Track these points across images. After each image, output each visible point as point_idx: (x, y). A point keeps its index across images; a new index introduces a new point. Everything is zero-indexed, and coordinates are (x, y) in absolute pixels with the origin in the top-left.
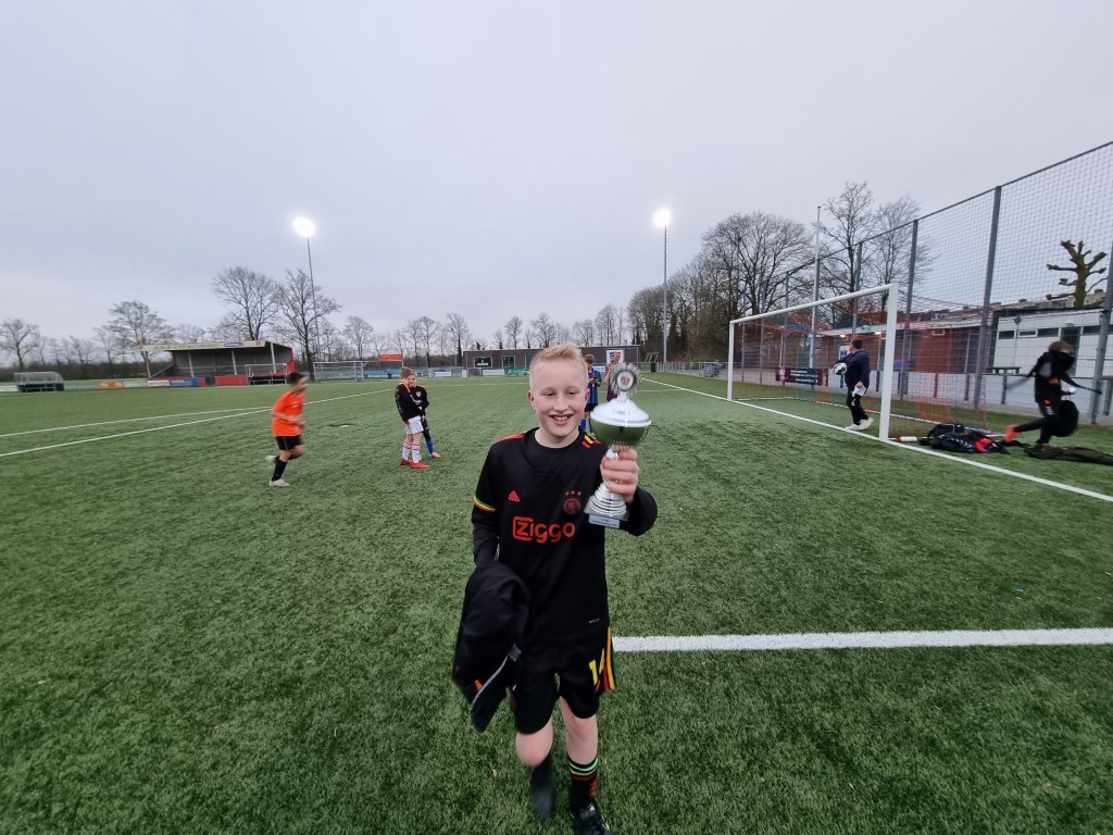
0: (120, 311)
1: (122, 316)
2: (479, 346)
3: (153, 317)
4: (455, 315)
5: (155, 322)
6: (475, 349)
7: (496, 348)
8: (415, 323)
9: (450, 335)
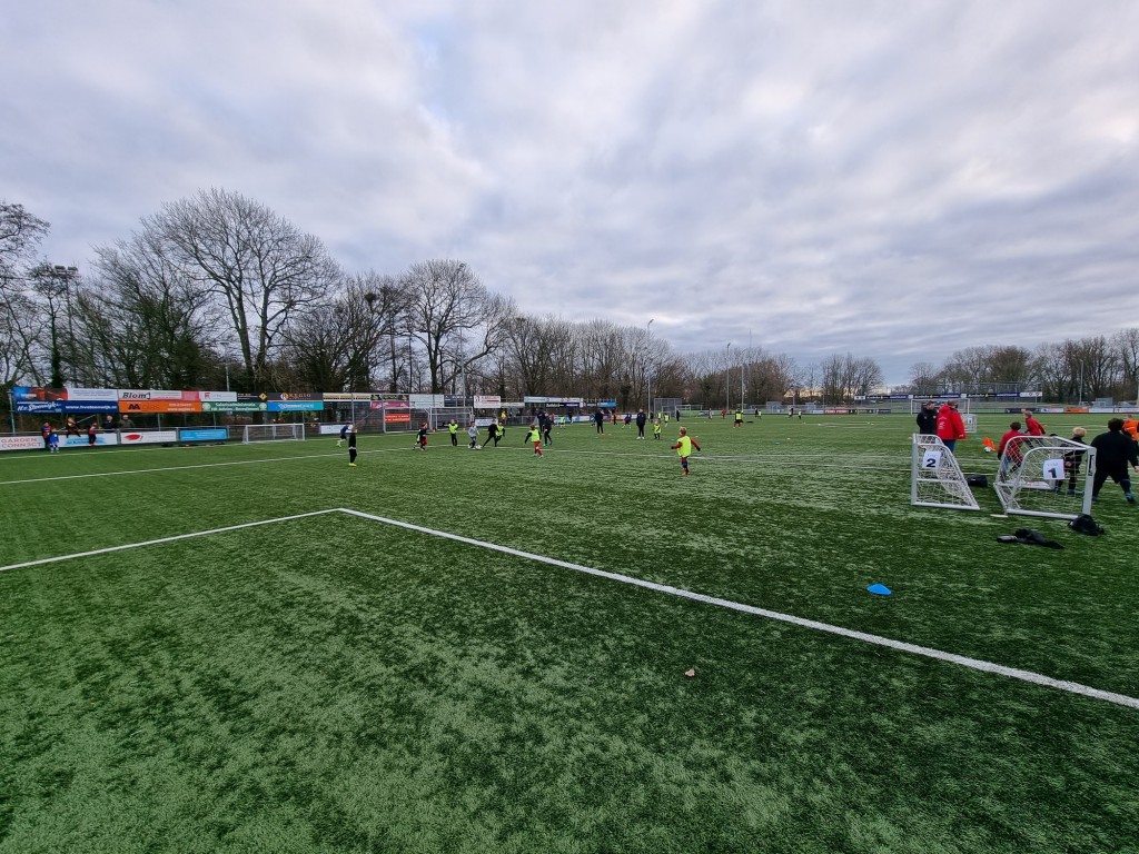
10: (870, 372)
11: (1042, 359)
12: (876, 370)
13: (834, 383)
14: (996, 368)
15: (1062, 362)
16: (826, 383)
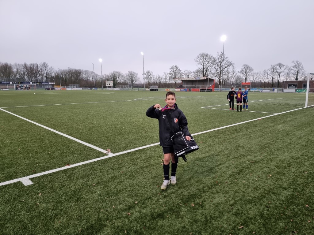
0: (172, 68)
1: (172, 70)
3: (179, 70)
5: (179, 71)
8: (274, 66)
9: (293, 72)
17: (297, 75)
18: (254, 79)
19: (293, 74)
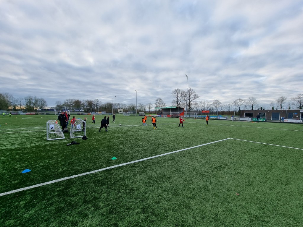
0: (157, 100)
2: (261, 108)
3: (162, 101)
4: (252, 98)
6: (260, 109)
7: (270, 109)
8: (236, 101)
9: (249, 104)
10: (43, 103)
11: (84, 103)
12: (45, 102)
13: (30, 105)
14: (75, 104)
15: (87, 104)
16: (27, 105)
17: (253, 106)
18: (222, 109)
19: (250, 106)
